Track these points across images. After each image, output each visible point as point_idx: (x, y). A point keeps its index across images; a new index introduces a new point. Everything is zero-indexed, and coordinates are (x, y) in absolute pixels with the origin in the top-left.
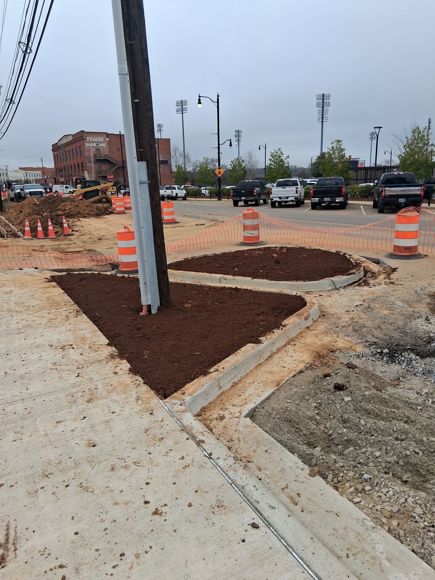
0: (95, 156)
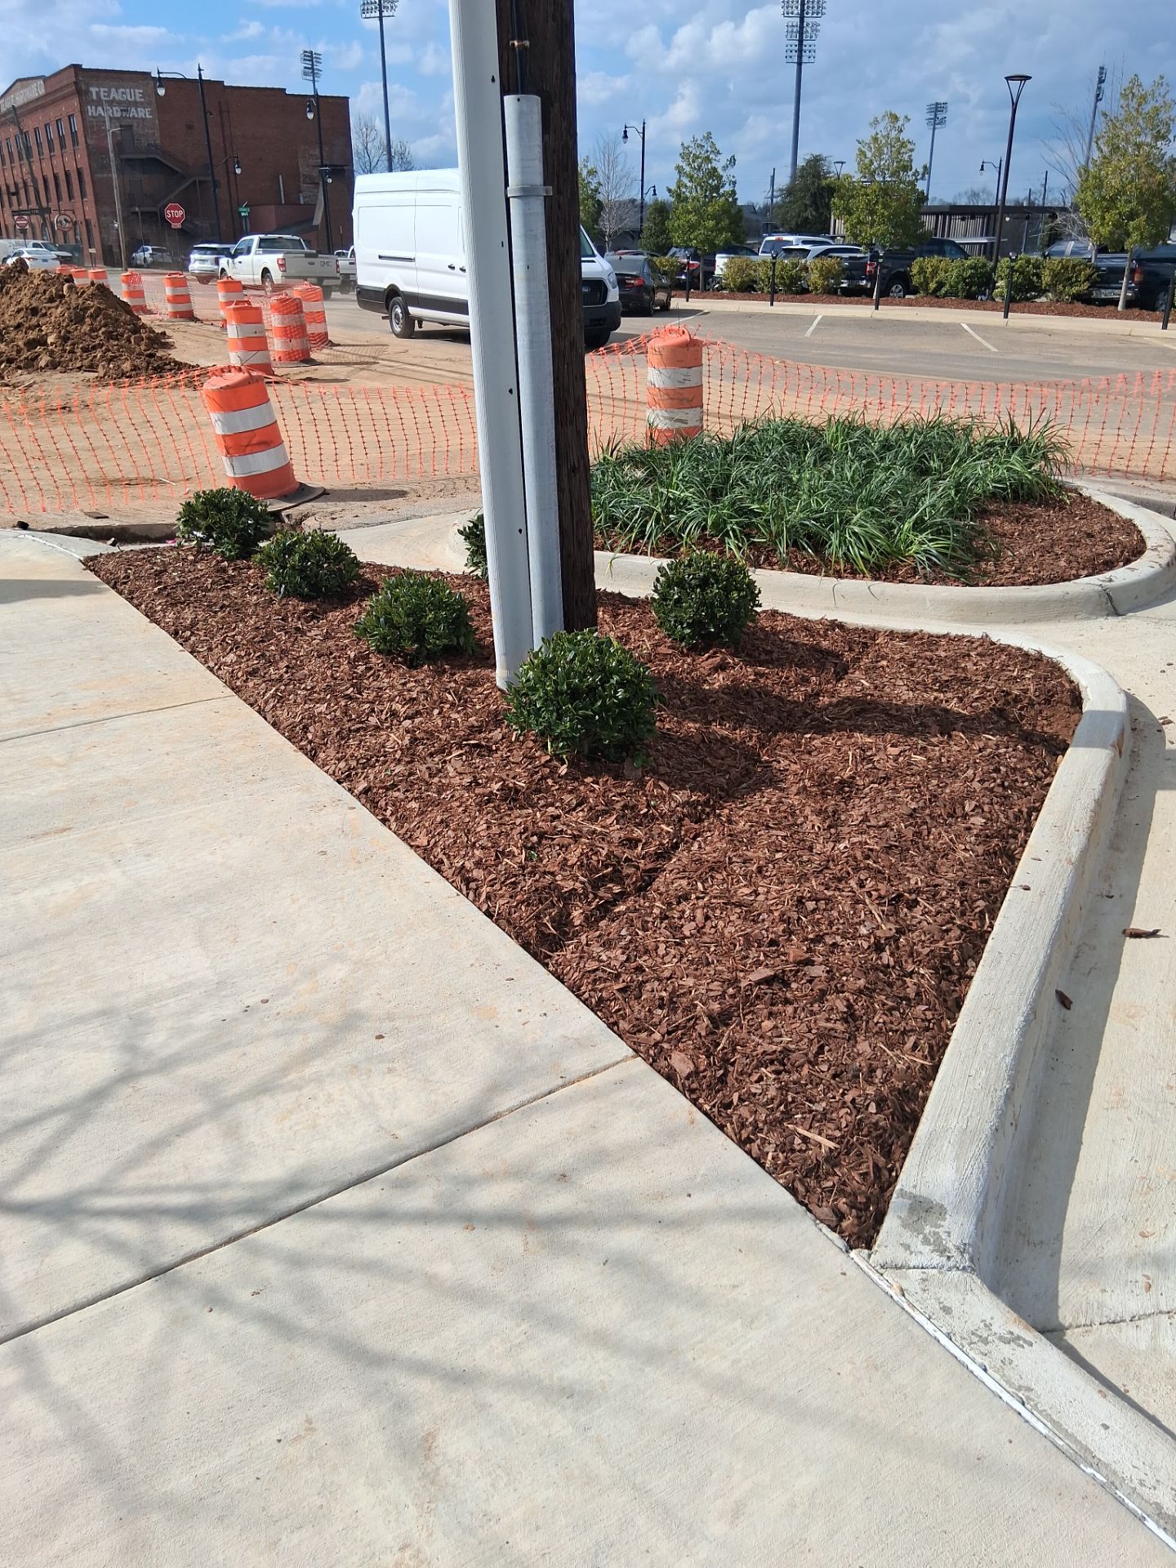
0: (119, 147)
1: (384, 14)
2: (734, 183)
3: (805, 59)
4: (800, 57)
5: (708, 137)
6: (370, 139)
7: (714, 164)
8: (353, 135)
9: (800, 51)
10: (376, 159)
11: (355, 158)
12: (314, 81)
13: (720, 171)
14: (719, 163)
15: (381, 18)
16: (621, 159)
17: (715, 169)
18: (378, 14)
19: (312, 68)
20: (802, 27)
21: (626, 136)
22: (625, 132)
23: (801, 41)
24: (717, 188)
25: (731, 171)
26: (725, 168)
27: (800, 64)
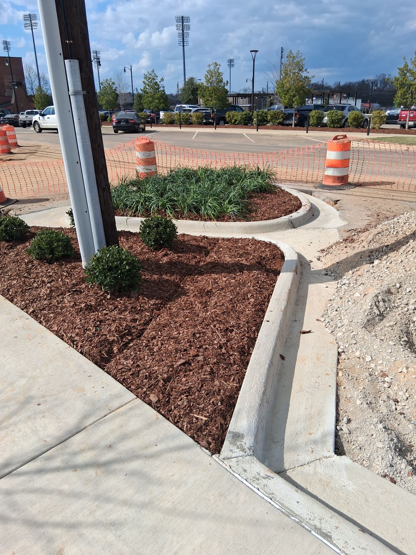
1: (33, 28)
2: (164, 87)
3: (185, 44)
4: (183, 44)
5: (153, 71)
6: (31, 72)
7: (156, 80)
8: (24, 71)
9: (183, 42)
10: (34, 80)
11: (26, 79)
12: (8, 52)
13: (158, 83)
14: (158, 80)
15: (32, 29)
16: (123, 79)
17: (156, 82)
18: (31, 28)
19: (7, 47)
20: (183, 34)
21: (125, 71)
22: (125, 69)
23: (183, 38)
24: (158, 89)
25: (162, 83)
26: (160, 82)
27: (184, 46)
